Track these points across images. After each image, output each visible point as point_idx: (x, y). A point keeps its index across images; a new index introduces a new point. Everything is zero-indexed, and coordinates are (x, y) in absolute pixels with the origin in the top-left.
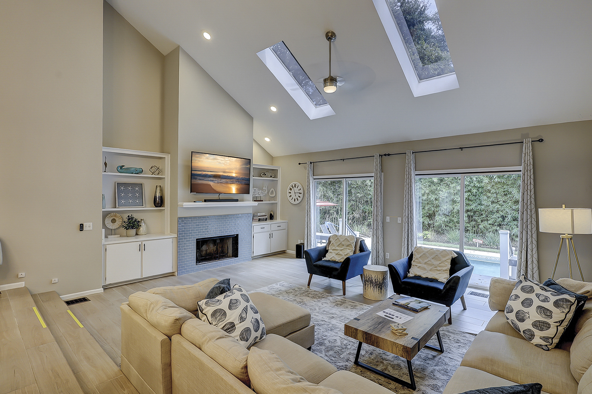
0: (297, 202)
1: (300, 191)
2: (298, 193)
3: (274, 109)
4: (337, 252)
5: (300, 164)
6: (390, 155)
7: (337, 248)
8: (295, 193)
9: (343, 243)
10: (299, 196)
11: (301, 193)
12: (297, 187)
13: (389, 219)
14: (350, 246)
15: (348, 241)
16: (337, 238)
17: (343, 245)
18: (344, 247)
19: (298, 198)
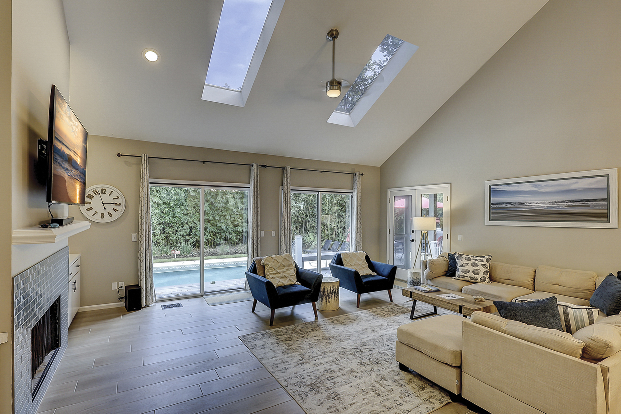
0: (107, 219)
1: (117, 201)
2: (112, 204)
3: (152, 56)
4: (280, 275)
5: (119, 155)
6: (267, 166)
7: (279, 271)
8: (103, 203)
9: (283, 264)
10: (114, 209)
11: (120, 204)
12: (108, 192)
13: (263, 234)
14: (291, 265)
15: (288, 260)
16: (273, 260)
17: (284, 266)
18: (286, 268)
19: (112, 212)
